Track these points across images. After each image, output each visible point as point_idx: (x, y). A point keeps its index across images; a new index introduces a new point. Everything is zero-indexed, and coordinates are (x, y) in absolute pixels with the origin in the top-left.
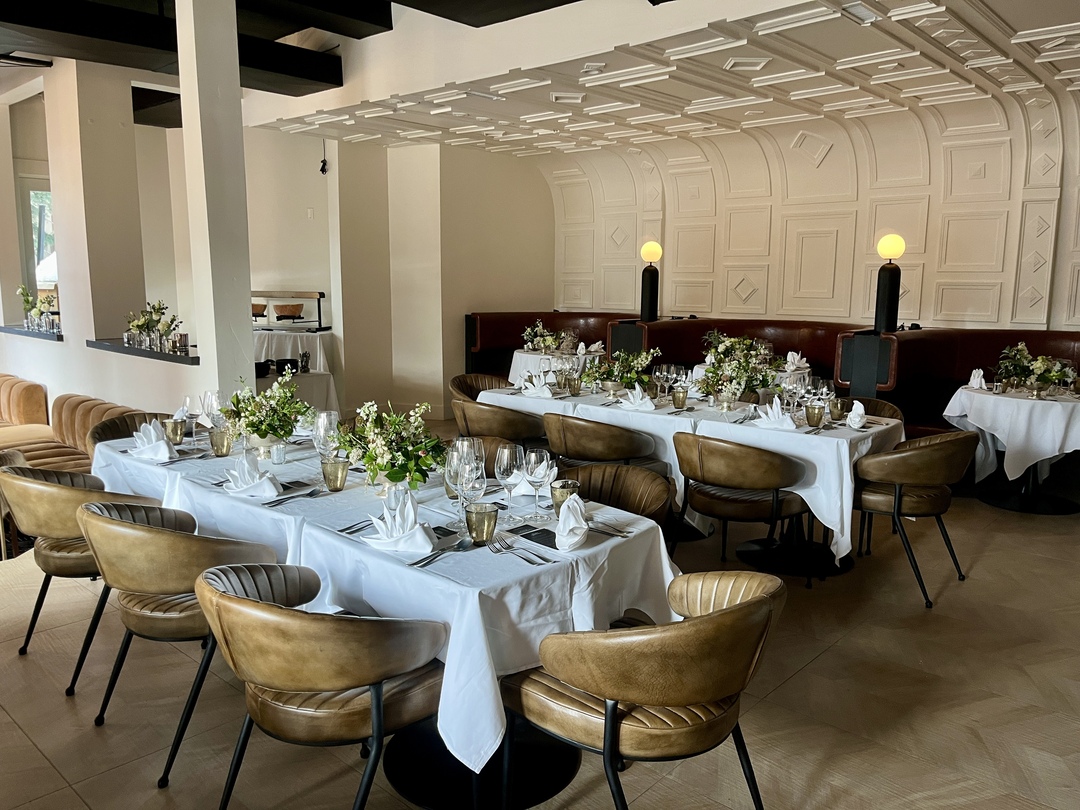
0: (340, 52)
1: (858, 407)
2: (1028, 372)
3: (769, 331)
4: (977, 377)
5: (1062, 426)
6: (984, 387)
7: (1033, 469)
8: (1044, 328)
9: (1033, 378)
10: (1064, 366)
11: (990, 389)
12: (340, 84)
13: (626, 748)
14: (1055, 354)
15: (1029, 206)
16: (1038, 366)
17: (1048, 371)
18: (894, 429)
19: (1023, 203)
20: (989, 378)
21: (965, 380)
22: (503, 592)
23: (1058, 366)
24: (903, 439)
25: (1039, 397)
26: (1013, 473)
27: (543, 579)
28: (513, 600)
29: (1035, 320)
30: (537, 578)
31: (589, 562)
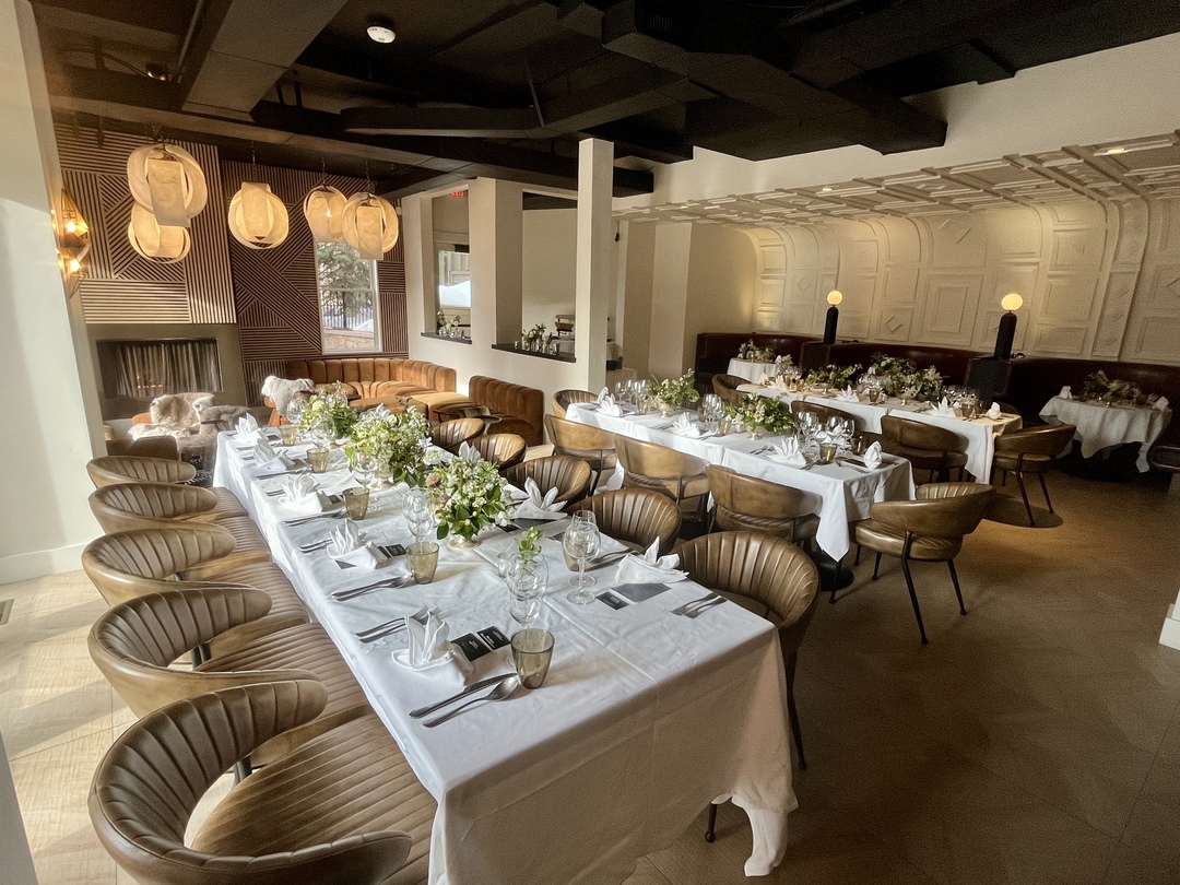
0: (654, 171)
1: (996, 406)
2: (1104, 390)
3: (914, 353)
4: (1066, 392)
5: (1126, 425)
6: (1071, 397)
7: (1100, 452)
8: (1116, 360)
9: (1109, 394)
10: (1132, 387)
11: (1075, 400)
12: (651, 191)
13: (913, 554)
14: (1124, 378)
15: (1115, 278)
16: (1114, 385)
17: (1119, 390)
18: (1017, 421)
19: (1111, 274)
20: (1073, 392)
21: (1057, 392)
22: (852, 483)
23: (1128, 387)
24: (1021, 427)
25: (1110, 406)
26: (1086, 453)
27: (868, 480)
28: (854, 488)
29: (1110, 354)
30: (864, 479)
31: (885, 474)
